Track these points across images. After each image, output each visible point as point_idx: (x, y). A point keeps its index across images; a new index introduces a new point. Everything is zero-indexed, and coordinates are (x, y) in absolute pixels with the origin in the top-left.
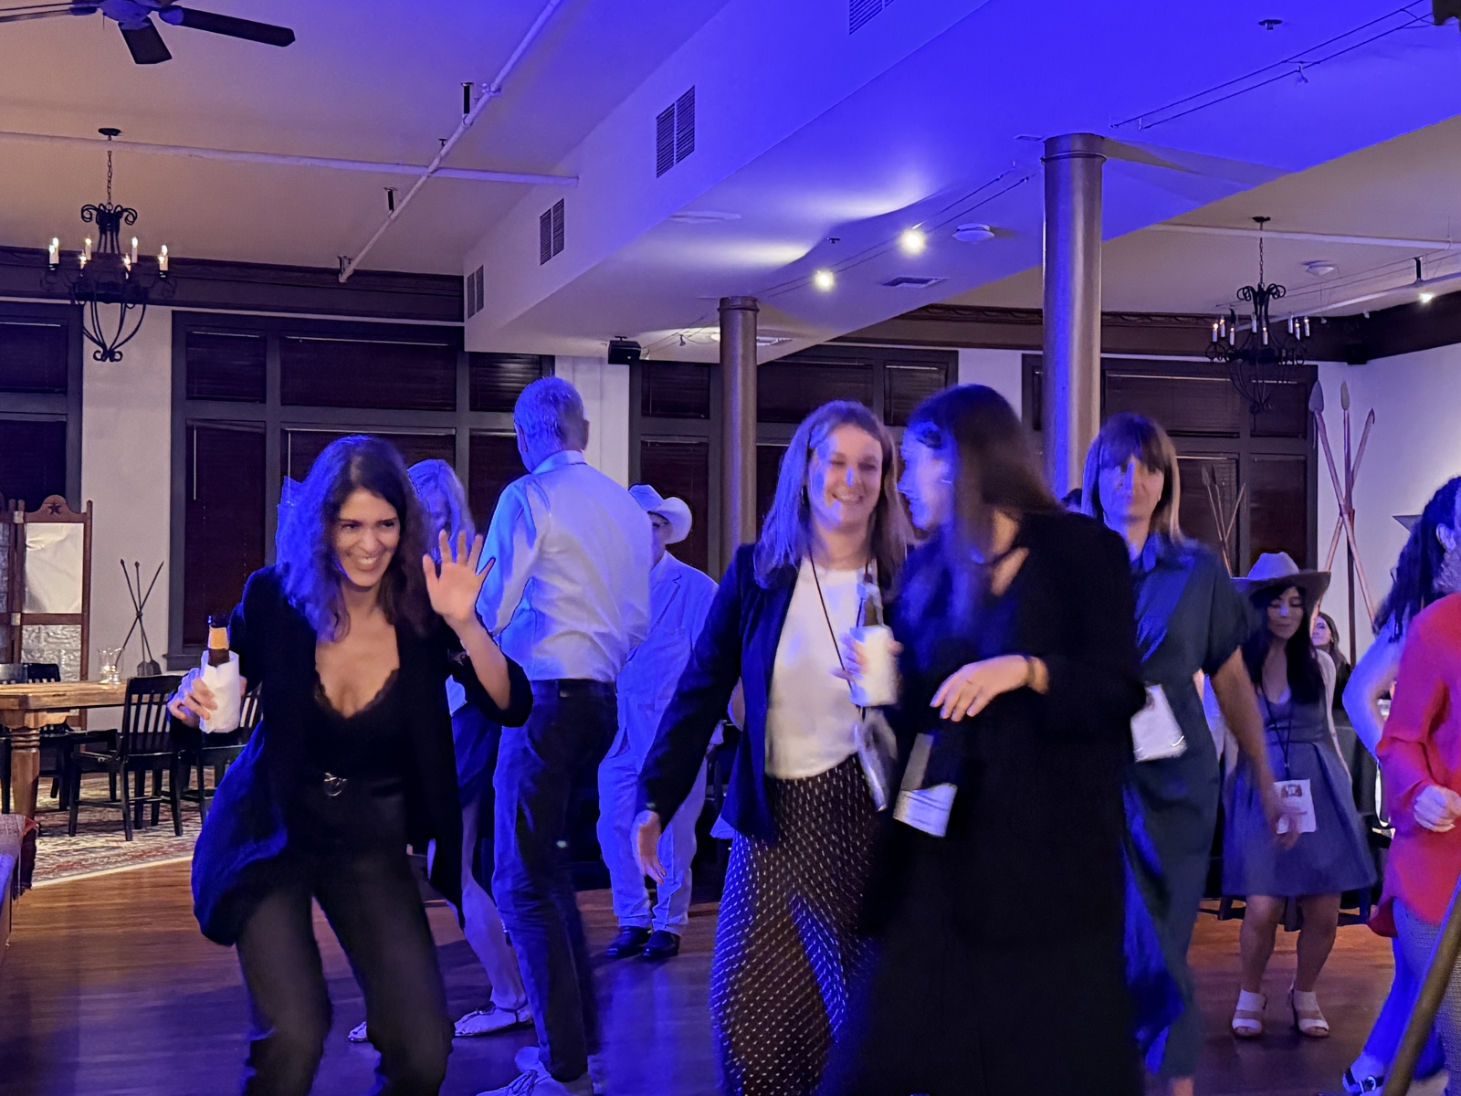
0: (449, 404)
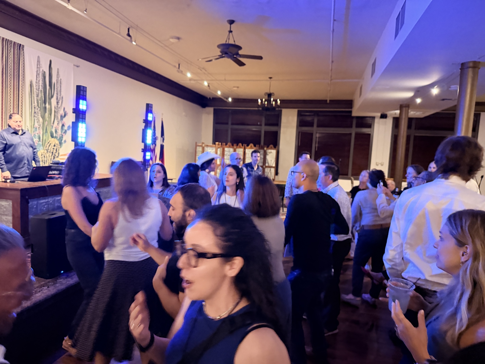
0: (351, 126)
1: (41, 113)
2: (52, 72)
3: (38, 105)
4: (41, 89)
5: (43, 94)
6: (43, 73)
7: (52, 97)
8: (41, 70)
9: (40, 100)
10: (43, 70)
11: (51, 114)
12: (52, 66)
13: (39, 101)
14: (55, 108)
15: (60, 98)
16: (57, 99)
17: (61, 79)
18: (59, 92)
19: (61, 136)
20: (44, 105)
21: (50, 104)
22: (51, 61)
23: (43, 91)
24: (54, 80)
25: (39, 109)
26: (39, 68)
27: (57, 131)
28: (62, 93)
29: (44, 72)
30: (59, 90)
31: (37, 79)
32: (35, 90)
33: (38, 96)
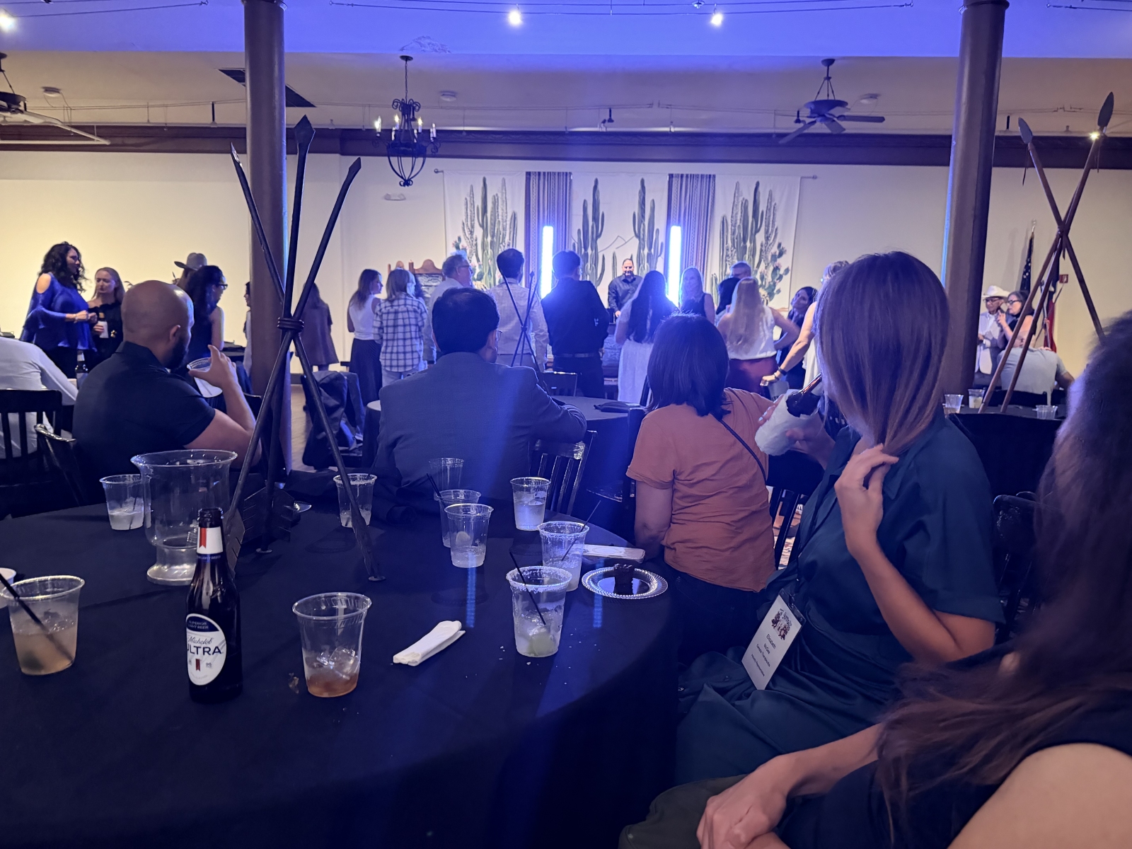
1: (737, 256)
2: (759, 197)
3: (733, 245)
4: (738, 224)
5: (742, 229)
6: (744, 202)
7: (757, 231)
8: (741, 199)
9: (737, 238)
10: (743, 199)
11: (754, 255)
12: (760, 189)
13: (736, 240)
14: (762, 246)
15: (772, 231)
16: (767, 232)
17: (775, 204)
18: (771, 223)
19: (772, 283)
20: (742, 244)
21: (753, 241)
22: (758, 184)
23: (742, 226)
24: (762, 207)
25: (735, 250)
26: (738, 197)
27: (765, 277)
28: (777, 224)
29: (746, 201)
30: (771, 220)
31: (732, 212)
32: (730, 227)
33: (733, 233)
